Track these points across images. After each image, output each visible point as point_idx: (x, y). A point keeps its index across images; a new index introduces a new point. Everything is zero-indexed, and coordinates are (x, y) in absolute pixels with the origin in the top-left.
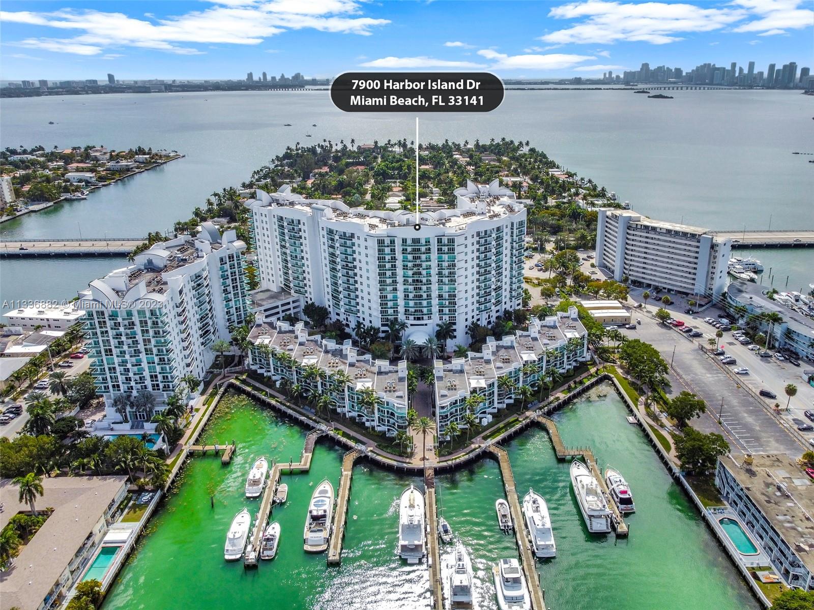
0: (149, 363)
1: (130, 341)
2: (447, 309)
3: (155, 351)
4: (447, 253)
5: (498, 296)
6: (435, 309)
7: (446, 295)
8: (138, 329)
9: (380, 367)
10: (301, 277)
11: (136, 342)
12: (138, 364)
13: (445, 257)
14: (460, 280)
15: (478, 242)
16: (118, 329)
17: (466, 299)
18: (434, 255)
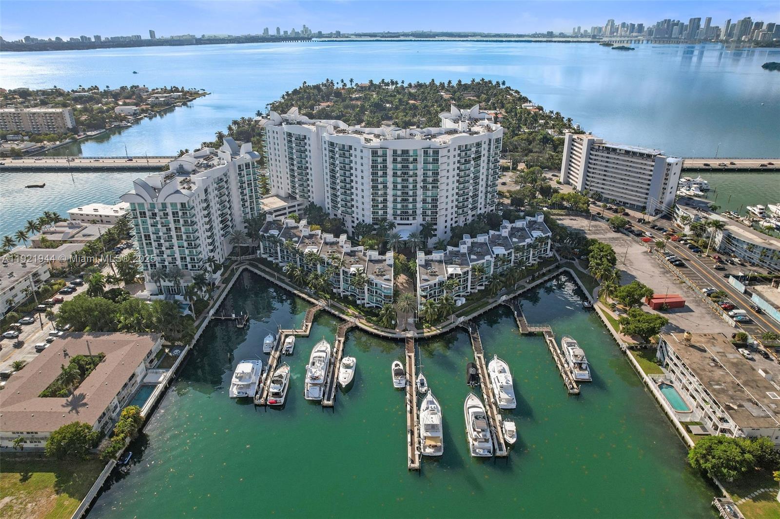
0: (179, 247)
1: (165, 228)
2: (430, 211)
3: (184, 237)
4: (432, 163)
5: (475, 202)
6: (419, 211)
7: (429, 200)
8: (171, 218)
9: (370, 256)
10: (305, 184)
11: (169, 230)
12: (171, 247)
13: (430, 166)
14: (442, 187)
15: (459, 155)
16: (155, 219)
17: (447, 203)
18: (420, 165)
